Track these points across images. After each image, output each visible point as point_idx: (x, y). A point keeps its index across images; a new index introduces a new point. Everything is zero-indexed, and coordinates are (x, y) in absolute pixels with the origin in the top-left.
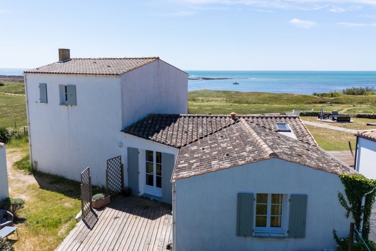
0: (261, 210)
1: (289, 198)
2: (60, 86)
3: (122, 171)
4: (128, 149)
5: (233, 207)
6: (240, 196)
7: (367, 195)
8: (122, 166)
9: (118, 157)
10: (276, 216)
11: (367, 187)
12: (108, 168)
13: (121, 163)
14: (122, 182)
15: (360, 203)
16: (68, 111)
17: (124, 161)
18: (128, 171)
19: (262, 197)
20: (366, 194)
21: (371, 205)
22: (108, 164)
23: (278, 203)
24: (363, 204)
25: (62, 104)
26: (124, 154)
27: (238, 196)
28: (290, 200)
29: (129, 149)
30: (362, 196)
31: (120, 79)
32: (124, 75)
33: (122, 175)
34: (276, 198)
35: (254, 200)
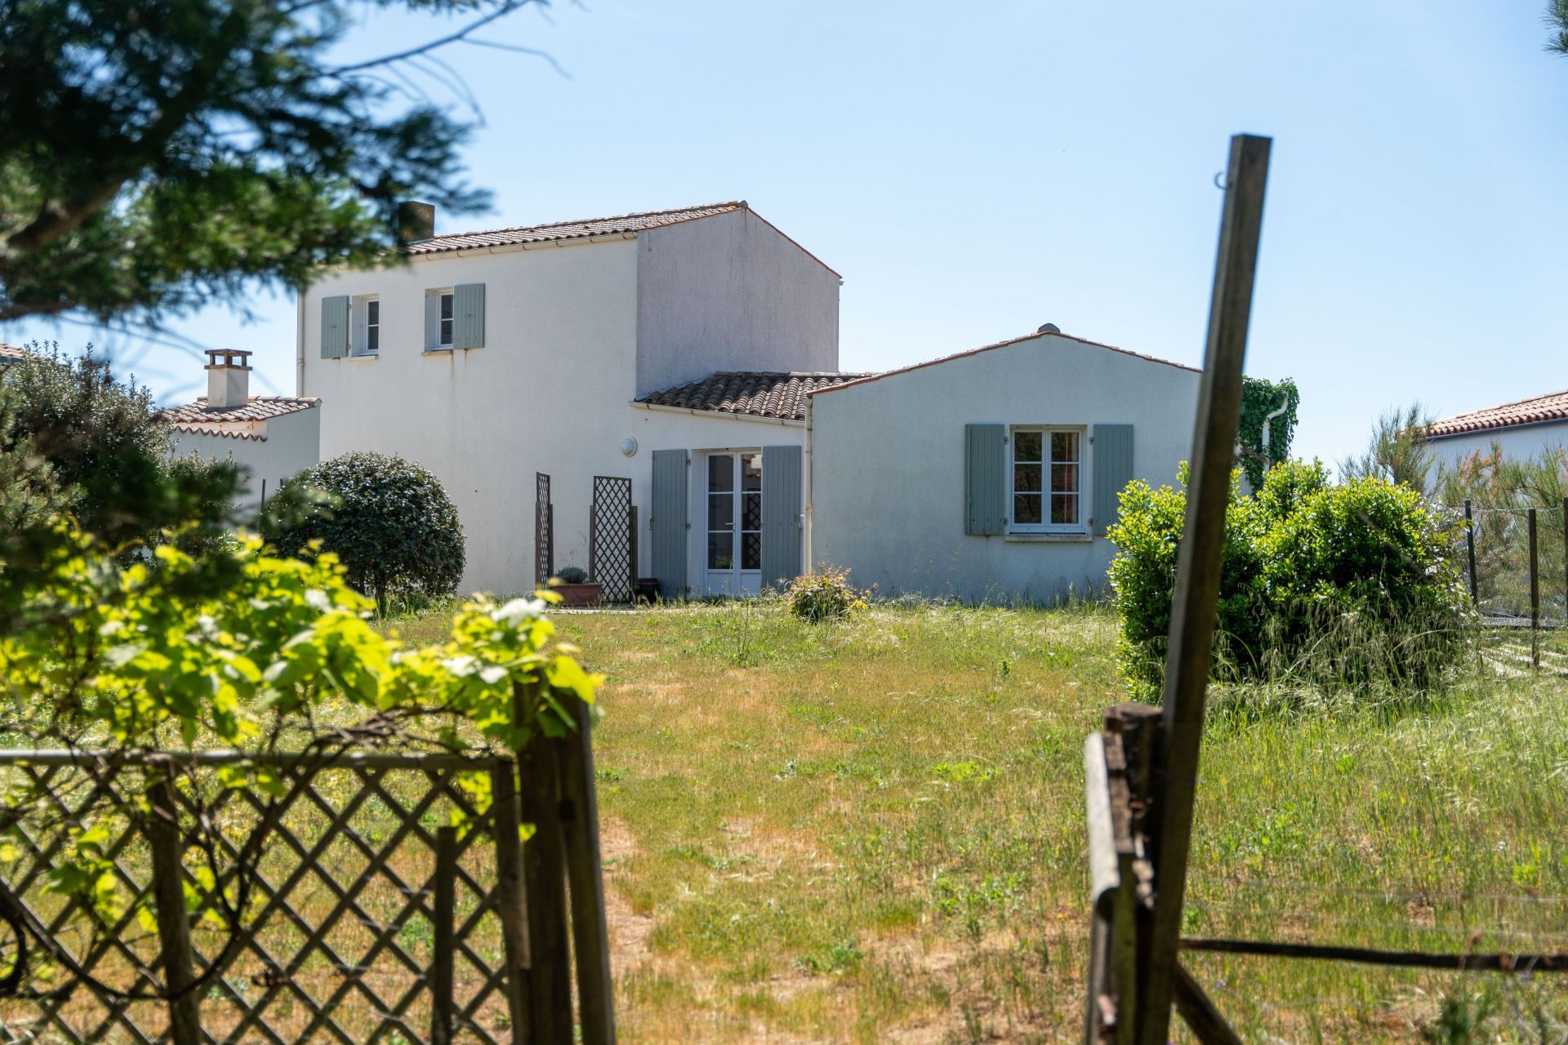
0: (1028, 478)
1: (1090, 433)
2: (429, 293)
3: (632, 527)
4: (654, 459)
5: (954, 460)
6: (971, 431)
7: (1274, 418)
8: (632, 513)
9: (624, 480)
10: (1066, 493)
11: (1270, 396)
12: (595, 501)
13: (629, 501)
14: (633, 565)
15: (1260, 441)
16: (453, 371)
17: (641, 499)
18: (652, 528)
19: (1027, 443)
20: (1270, 416)
21: (1285, 445)
22: (596, 488)
23: (1070, 460)
24: (1266, 440)
25: (430, 350)
26: (640, 472)
27: (966, 432)
28: (1092, 440)
29: (656, 456)
30: (1261, 423)
31: (634, 244)
32: (646, 234)
33: (633, 540)
34: (1064, 444)
35: (1006, 440)
